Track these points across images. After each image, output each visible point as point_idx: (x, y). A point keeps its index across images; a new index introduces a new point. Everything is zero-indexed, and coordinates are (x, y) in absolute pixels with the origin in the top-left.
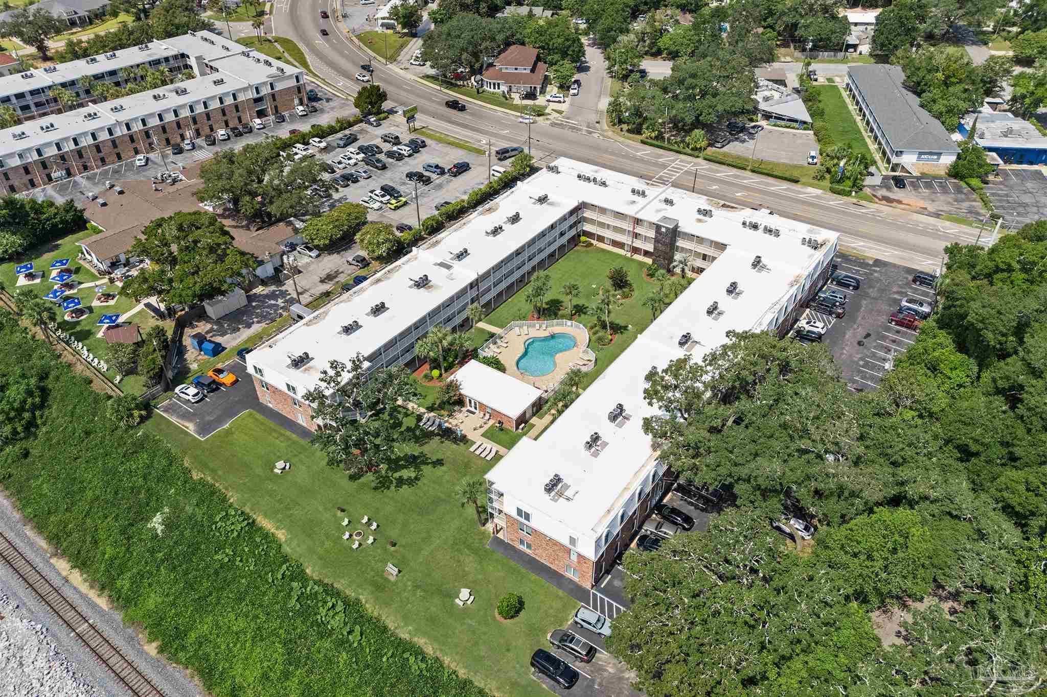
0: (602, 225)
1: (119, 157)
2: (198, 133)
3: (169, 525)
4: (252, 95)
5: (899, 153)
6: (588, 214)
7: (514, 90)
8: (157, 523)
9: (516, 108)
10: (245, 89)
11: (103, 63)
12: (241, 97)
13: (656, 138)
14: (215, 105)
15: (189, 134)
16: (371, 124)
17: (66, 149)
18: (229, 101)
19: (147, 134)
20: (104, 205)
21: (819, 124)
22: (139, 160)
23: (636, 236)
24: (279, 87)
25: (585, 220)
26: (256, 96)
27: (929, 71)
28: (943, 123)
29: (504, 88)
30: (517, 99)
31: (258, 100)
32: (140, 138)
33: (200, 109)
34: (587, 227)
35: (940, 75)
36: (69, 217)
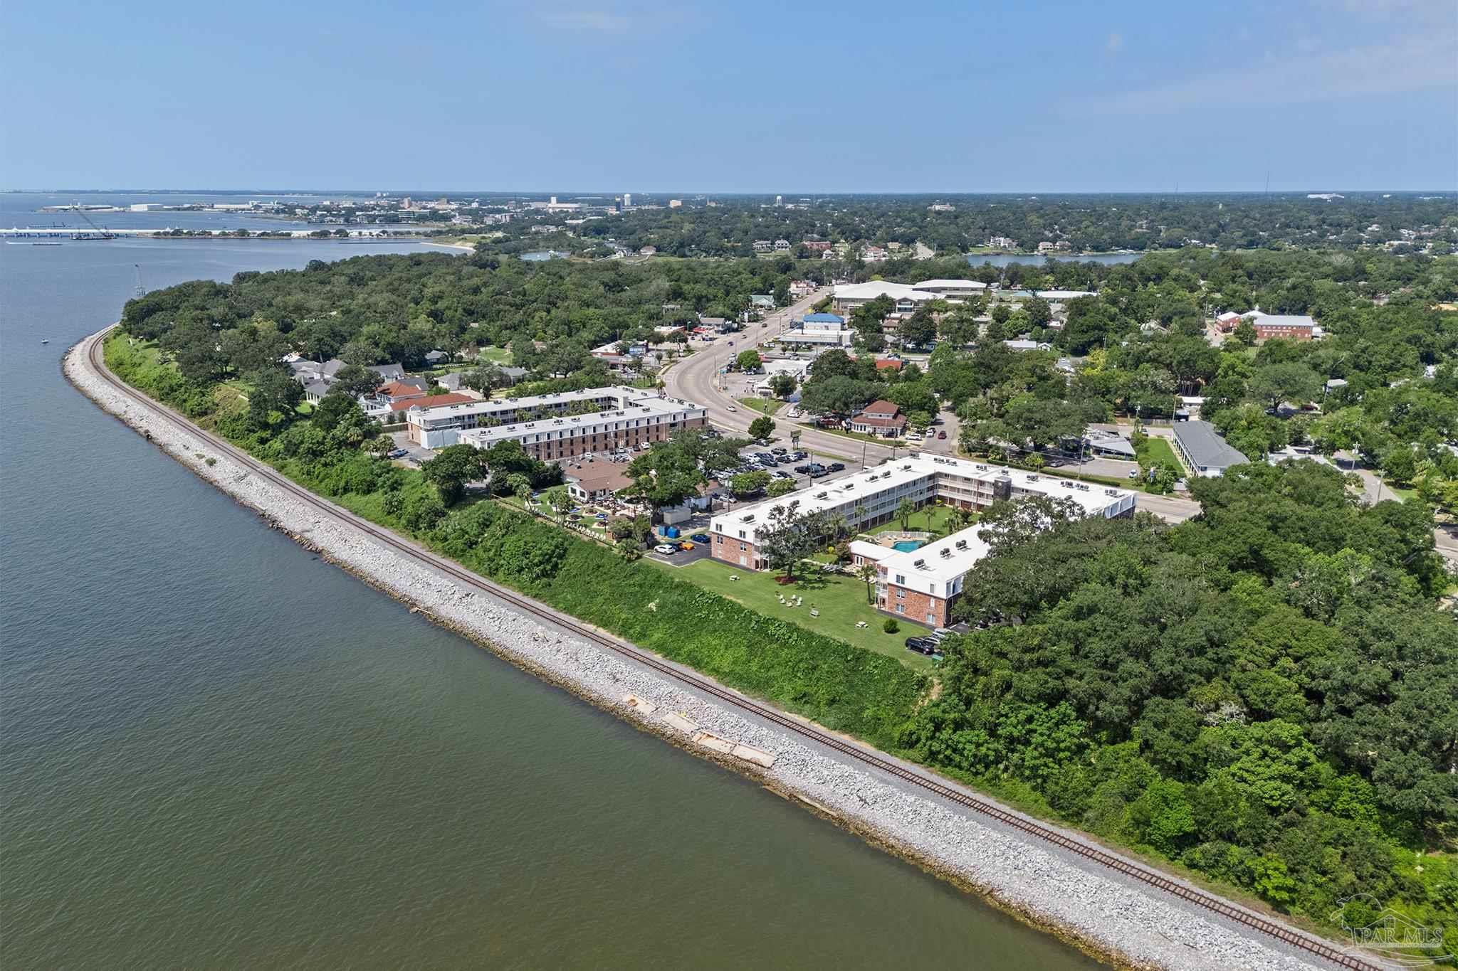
0: (953, 489)
1: (572, 453)
2: (627, 444)
3: (660, 607)
4: (670, 420)
5: (1204, 469)
6: (942, 482)
7: (878, 431)
8: (652, 605)
9: (881, 442)
10: (666, 416)
11: (551, 399)
12: (662, 421)
13: (1001, 459)
14: (643, 424)
15: (621, 443)
16: (762, 445)
17: (542, 441)
18: (654, 422)
19: (594, 439)
20: (579, 467)
21: (1141, 456)
22: (588, 455)
23: (981, 495)
24: (690, 417)
25: (940, 486)
26: (673, 422)
27: (1233, 419)
28: (1246, 455)
29: (869, 429)
30: (880, 437)
31: (673, 425)
32: (589, 441)
33: (633, 426)
34: (942, 493)
35: (1244, 423)
36: (555, 472)
